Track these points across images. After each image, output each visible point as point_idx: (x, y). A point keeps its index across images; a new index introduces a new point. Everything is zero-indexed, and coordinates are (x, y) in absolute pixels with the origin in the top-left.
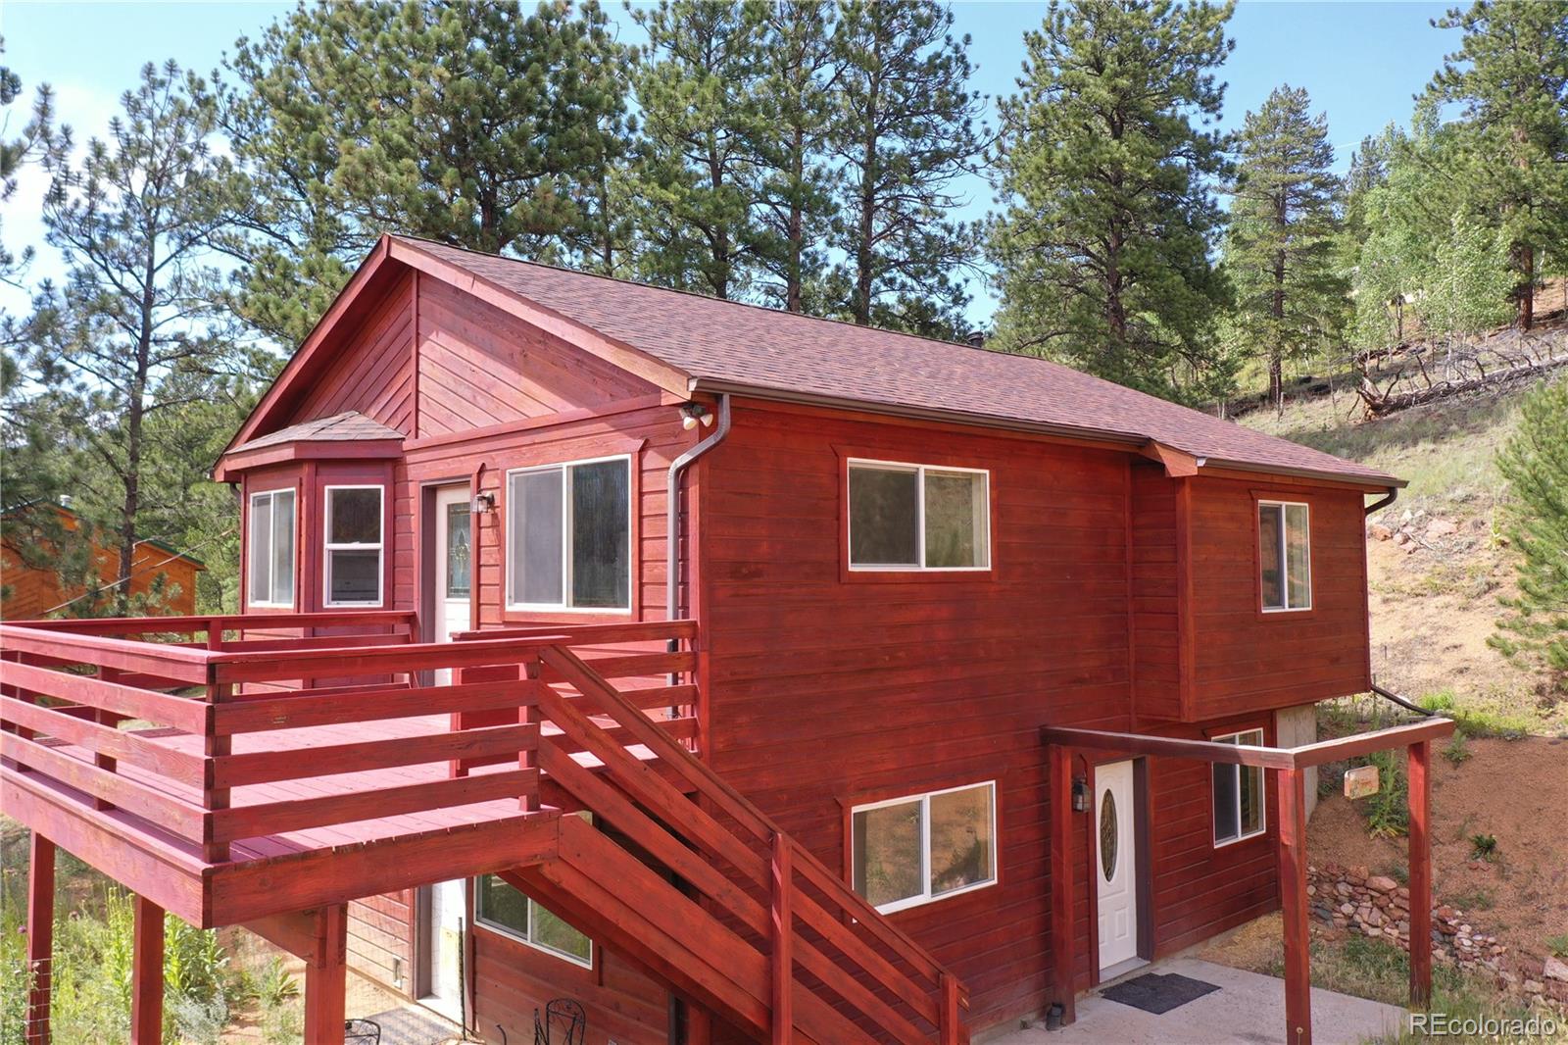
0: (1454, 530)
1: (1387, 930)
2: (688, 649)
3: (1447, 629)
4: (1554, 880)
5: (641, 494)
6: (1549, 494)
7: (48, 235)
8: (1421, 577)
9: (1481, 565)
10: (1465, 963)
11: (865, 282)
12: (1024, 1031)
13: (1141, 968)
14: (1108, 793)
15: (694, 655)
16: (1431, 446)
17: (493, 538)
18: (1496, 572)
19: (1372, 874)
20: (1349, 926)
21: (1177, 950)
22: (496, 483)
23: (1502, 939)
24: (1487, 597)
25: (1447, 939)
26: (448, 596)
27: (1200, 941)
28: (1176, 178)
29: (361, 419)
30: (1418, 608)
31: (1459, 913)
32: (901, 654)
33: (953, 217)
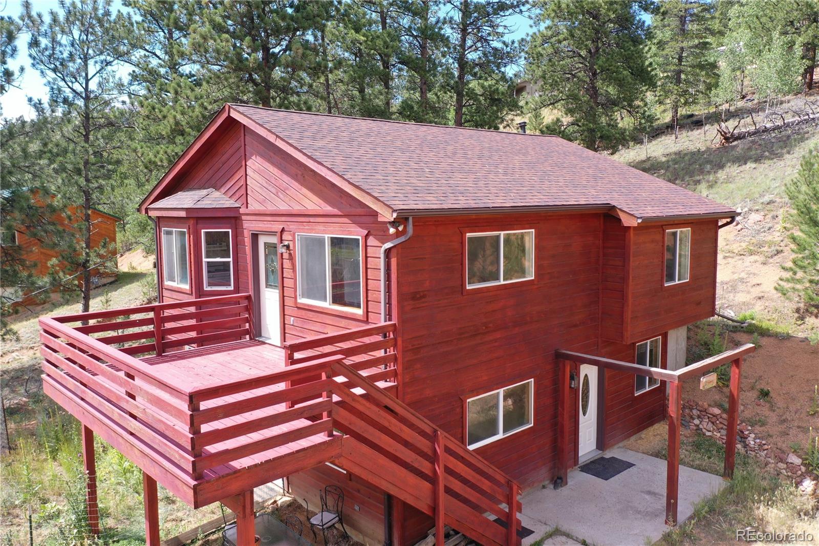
0: (762, 219)
1: (715, 433)
2: (392, 336)
3: (754, 274)
4: (796, 413)
5: (366, 257)
6: (812, 215)
7: (32, 64)
8: (744, 245)
9: (775, 240)
10: (751, 452)
11: (461, 77)
12: (544, 490)
13: (598, 454)
14: (586, 376)
15: (395, 339)
16: (753, 165)
17: (290, 265)
18: (782, 244)
19: (709, 405)
20: (696, 430)
21: (615, 444)
22: (290, 238)
23: (769, 442)
24: (776, 257)
25: (743, 440)
26: (266, 287)
27: (625, 439)
28: (628, 15)
29: (216, 194)
30: (741, 262)
31: (750, 428)
32: (491, 325)
33: (507, 38)
